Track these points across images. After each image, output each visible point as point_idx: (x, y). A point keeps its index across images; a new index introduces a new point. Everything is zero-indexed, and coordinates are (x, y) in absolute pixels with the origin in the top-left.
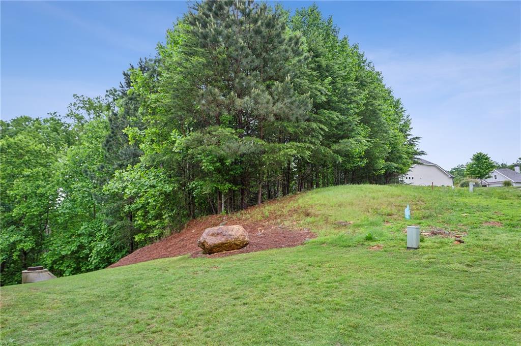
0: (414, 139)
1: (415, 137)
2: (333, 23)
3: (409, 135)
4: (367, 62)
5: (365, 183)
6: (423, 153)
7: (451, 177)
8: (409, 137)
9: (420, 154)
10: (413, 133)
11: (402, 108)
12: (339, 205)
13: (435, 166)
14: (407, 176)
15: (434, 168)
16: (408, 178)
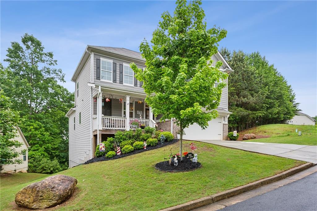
0: (296, 104)
1: (297, 103)
2: (266, 59)
3: (294, 102)
4: (278, 73)
5: (278, 123)
6: (300, 110)
7: (314, 121)
8: (294, 103)
9: (298, 110)
10: (296, 101)
11: (291, 90)
12: (275, 130)
13: (306, 115)
14: (291, 121)
15: (305, 116)
16: (291, 122)
